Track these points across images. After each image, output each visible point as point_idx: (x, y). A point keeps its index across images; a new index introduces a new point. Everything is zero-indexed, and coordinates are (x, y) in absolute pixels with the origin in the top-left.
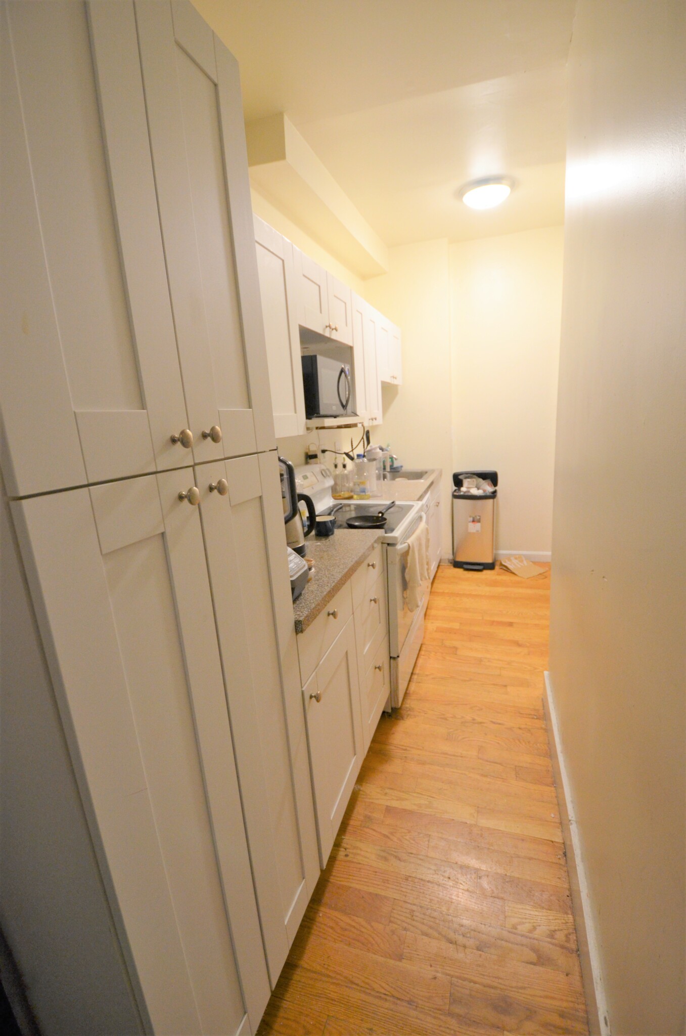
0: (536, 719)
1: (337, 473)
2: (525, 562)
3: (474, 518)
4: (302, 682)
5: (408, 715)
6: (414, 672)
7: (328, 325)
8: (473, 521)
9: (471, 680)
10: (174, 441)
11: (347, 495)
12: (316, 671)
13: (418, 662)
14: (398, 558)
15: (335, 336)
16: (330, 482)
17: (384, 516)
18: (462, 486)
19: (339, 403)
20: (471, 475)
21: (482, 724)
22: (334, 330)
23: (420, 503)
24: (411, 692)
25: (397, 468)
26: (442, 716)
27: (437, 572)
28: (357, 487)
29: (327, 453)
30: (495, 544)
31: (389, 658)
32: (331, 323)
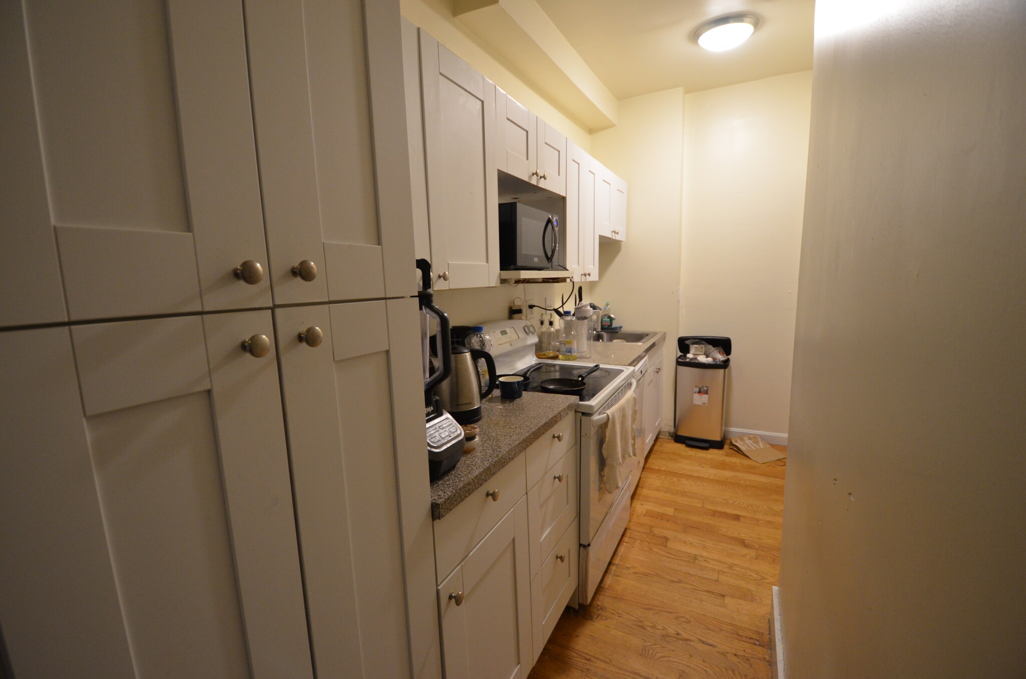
0: (759, 645)
1: (544, 330)
2: (761, 444)
3: (700, 389)
4: (438, 579)
5: (599, 615)
6: (613, 562)
7: (535, 172)
8: (700, 392)
9: (680, 582)
11: (551, 355)
12: (462, 564)
13: (619, 549)
14: (593, 431)
15: (542, 184)
16: (534, 340)
17: (585, 381)
18: (688, 352)
19: (543, 255)
20: (700, 341)
21: (688, 642)
22: (543, 179)
23: (631, 368)
24: (606, 586)
25: (616, 328)
26: (640, 624)
27: (654, 445)
28: (563, 346)
29: (535, 308)
30: (725, 420)
31: (577, 547)
32: (538, 171)
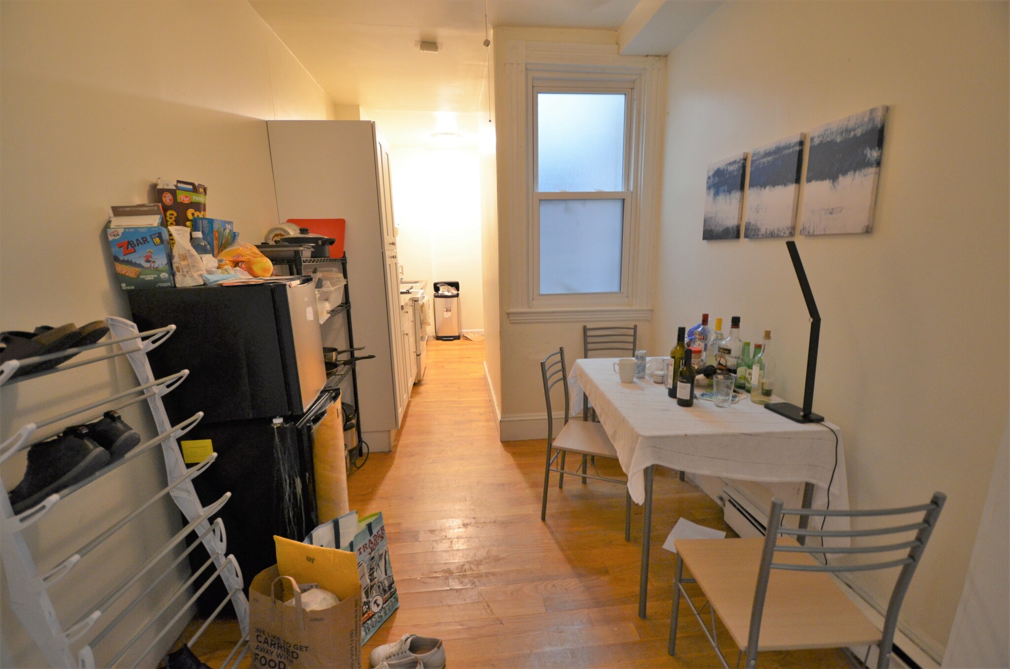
2: (477, 335)
3: (447, 309)
8: (447, 311)
9: (451, 373)
10: (390, 244)
18: (439, 290)
20: (445, 284)
30: (460, 327)
